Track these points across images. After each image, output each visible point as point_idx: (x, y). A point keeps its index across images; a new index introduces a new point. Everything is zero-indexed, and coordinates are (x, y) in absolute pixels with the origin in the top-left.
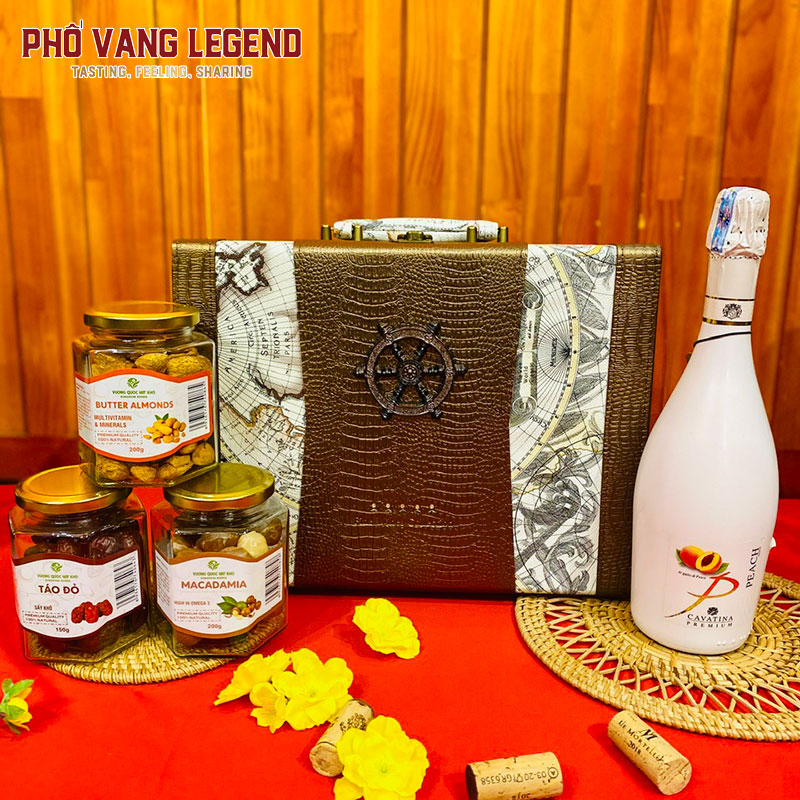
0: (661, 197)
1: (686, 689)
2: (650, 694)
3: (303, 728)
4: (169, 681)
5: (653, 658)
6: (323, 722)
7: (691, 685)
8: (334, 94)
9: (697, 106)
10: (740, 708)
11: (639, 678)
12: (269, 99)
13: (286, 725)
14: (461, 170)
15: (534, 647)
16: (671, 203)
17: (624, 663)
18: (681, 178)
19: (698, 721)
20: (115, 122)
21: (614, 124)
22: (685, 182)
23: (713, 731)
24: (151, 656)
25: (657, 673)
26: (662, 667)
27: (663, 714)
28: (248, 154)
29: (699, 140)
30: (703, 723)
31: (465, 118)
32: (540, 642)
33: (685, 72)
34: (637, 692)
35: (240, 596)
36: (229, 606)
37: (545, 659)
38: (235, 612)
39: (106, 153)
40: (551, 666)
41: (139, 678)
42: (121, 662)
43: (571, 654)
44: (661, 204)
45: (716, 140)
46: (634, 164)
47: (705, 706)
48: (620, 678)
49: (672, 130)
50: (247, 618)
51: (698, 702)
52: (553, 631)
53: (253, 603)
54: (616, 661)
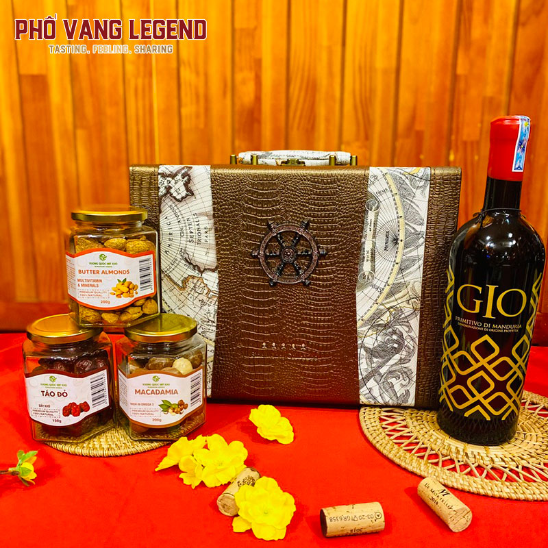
0: (465, 138)
1: (473, 467)
2: (448, 470)
3: (213, 486)
4: (126, 455)
5: (451, 446)
6: (226, 483)
7: (476, 464)
8: (241, 70)
9: (490, 75)
10: (509, 479)
11: (441, 459)
12: (197, 73)
13: (202, 484)
14: (328, 120)
15: (371, 438)
16: (472, 143)
17: (432, 450)
18: (479, 125)
19: (480, 486)
20: (95, 91)
21: (433, 89)
22: (482, 127)
23: (490, 493)
24: (115, 440)
25: (454, 456)
26: (458, 452)
27: (456, 482)
28: (184, 111)
29: (491, 100)
30: (483, 488)
31: (331, 85)
32: (374, 435)
33: (482, 52)
34: (439, 468)
35: (174, 400)
36: (166, 407)
37: (378, 446)
38: (170, 410)
39: (89, 110)
40: (381, 450)
41: (107, 453)
42: (95, 443)
43: (396, 443)
44: (465, 143)
45: (504, 98)
46: (446, 116)
47: (485, 478)
48: (429, 458)
49: (473, 92)
50: (179, 415)
51: (481, 475)
52: (384, 428)
53: (182, 405)
54: (426, 448)
